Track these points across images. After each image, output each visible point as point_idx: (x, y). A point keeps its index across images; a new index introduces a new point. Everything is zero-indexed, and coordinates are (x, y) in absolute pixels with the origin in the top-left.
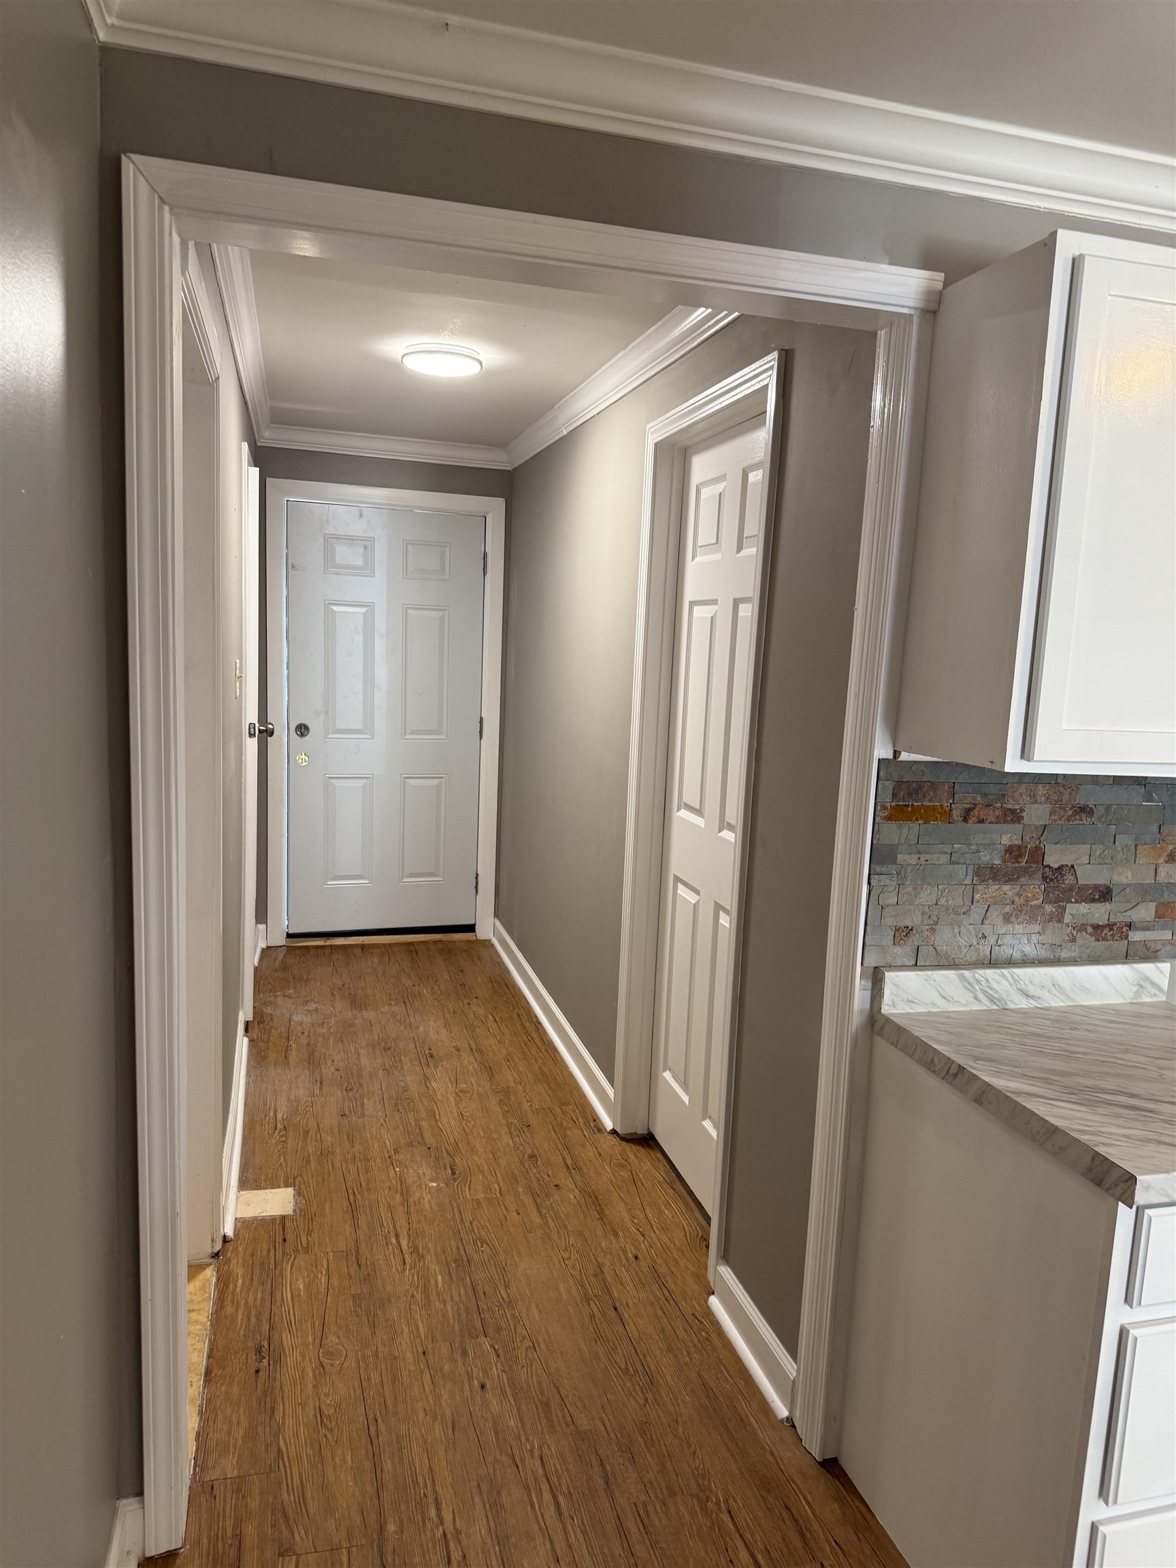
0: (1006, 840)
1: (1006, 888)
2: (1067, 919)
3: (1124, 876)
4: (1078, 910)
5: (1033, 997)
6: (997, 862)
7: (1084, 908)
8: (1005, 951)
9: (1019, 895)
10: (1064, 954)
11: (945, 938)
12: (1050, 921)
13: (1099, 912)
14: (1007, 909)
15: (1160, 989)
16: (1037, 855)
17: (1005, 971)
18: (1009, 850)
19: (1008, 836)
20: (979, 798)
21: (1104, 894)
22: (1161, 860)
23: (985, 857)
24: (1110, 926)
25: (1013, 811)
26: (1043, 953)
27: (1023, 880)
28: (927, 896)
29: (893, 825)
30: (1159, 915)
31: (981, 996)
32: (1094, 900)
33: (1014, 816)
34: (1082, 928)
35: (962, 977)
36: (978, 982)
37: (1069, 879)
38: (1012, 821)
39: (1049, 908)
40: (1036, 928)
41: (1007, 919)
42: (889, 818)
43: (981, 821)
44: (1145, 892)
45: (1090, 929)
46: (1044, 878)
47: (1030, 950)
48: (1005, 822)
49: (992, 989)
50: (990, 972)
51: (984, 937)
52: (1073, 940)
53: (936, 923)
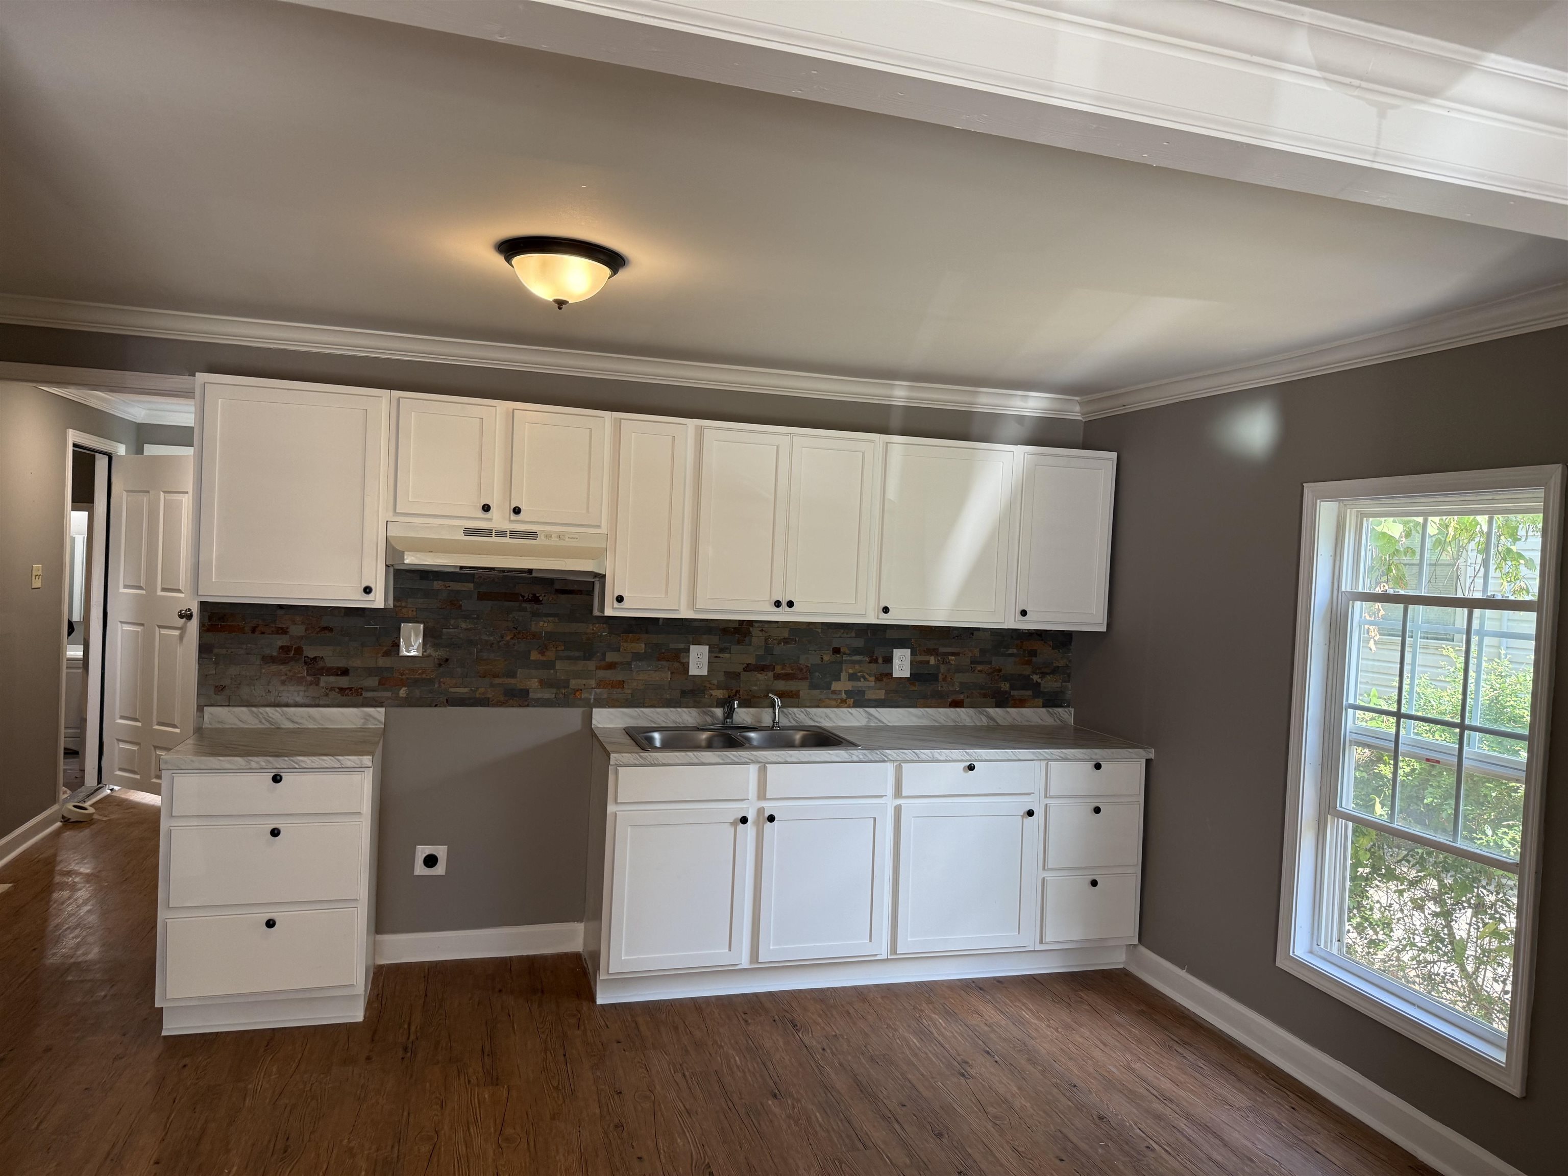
0: (280, 643)
1: (282, 667)
2: (322, 684)
3: (355, 663)
4: (325, 680)
5: (297, 723)
6: (275, 654)
7: (332, 679)
8: (284, 700)
9: (290, 671)
10: (321, 703)
11: (245, 691)
12: (311, 684)
13: (344, 682)
14: (283, 678)
15: (380, 722)
16: (299, 651)
17: (280, 709)
18: (282, 648)
19: (282, 641)
20: (260, 622)
21: (345, 672)
22: (380, 655)
23: (267, 651)
24: (351, 689)
25: (282, 628)
26: (307, 701)
27: (292, 663)
28: (233, 670)
29: (210, 634)
30: (380, 683)
31: (264, 721)
32: (338, 675)
33: (283, 631)
34: (332, 689)
35: (253, 711)
36: (261, 713)
37: (321, 664)
38: (282, 633)
39: (309, 678)
40: (302, 688)
41: (283, 683)
42: (208, 630)
43: (263, 633)
44: (371, 672)
45: (337, 690)
46: (305, 663)
47: (299, 699)
48: (279, 634)
49: (270, 717)
50: (268, 709)
51: (269, 692)
52: (327, 695)
53: (240, 684)
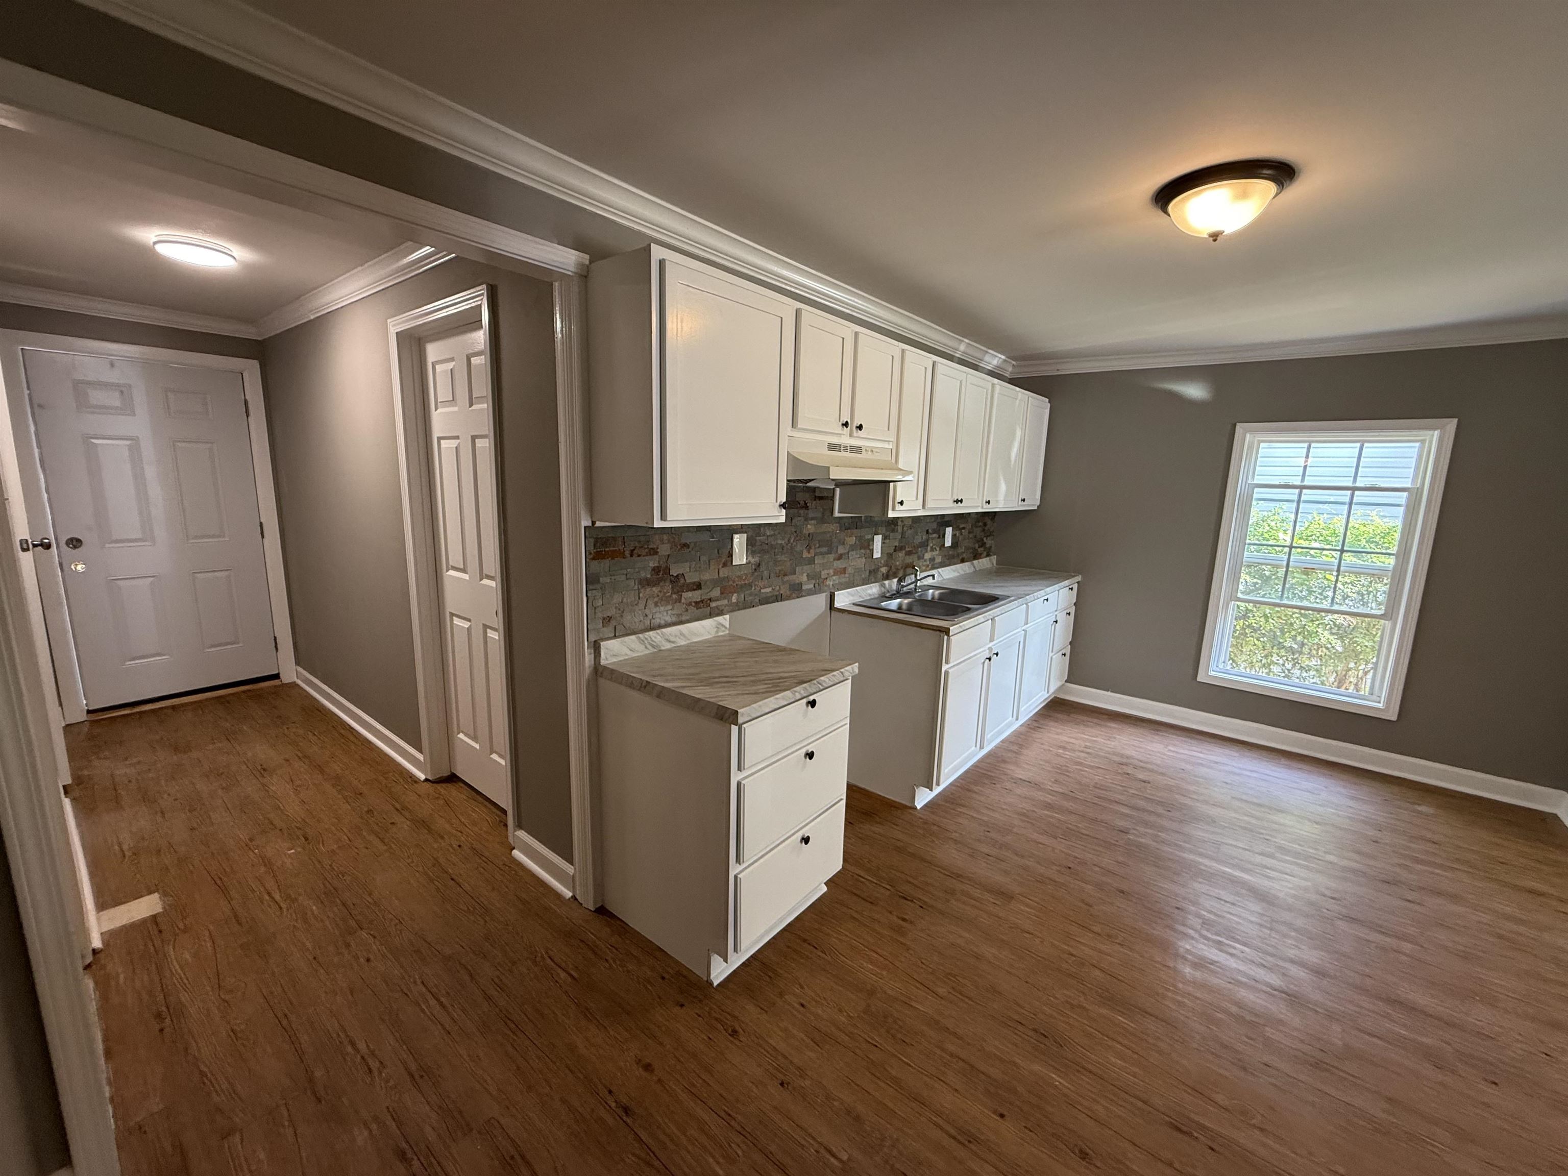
0: (652, 565)
1: (654, 589)
2: (683, 600)
3: (706, 576)
4: (688, 595)
5: (673, 642)
6: (649, 576)
7: (690, 594)
8: (657, 621)
9: (660, 592)
10: (684, 618)
11: (628, 619)
12: (676, 602)
13: (695, 595)
14: (656, 599)
15: (726, 628)
16: (667, 570)
17: (658, 631)
18: (654, 569)
19: (653, 563)
20: (637, 544)
21: (698, 586)
22: (720, 566)
23: (643, 575)
24: (702, 601)
25: (653, 549)
26: (674, 619)
27: (661, 584)
28: (617, 598)
29: (596, 562)
30: (722, 593)
31: (649, 646)
32: (694, 590)
33: (654, 552)
34: (690, 604)
35: (639, 638)
36: (646, 639)
37: (682, 581)
38: (654, 554)
39: (674, 596)
40: (670, 607)
41: (656, 604)
42: (594, 559)
43: (639, 556)
44: (716, 582)
45: (693, 604)
46: (671, 581)
47: (668, 619)
48: (650, 555)
49: (653, 641)
50: (651, 633)
51: (646, 615)
52: (687, 610)
53: (623, 612)
